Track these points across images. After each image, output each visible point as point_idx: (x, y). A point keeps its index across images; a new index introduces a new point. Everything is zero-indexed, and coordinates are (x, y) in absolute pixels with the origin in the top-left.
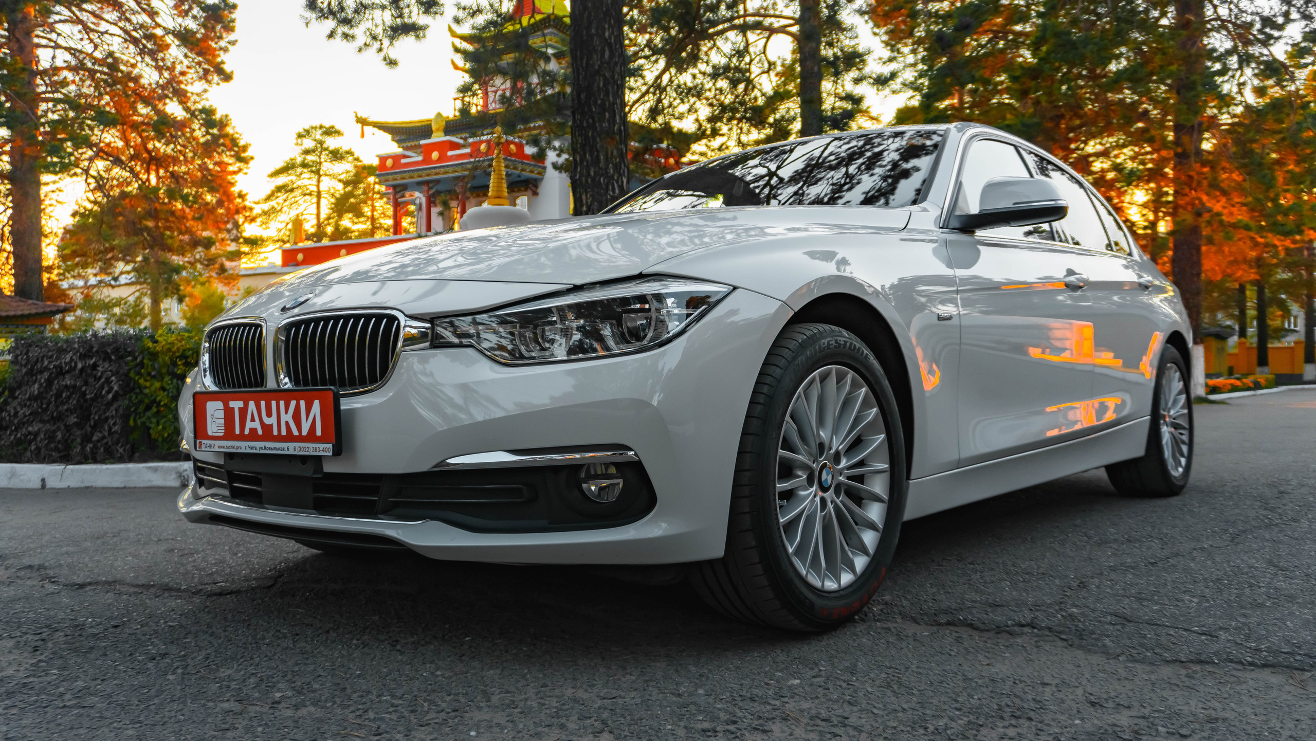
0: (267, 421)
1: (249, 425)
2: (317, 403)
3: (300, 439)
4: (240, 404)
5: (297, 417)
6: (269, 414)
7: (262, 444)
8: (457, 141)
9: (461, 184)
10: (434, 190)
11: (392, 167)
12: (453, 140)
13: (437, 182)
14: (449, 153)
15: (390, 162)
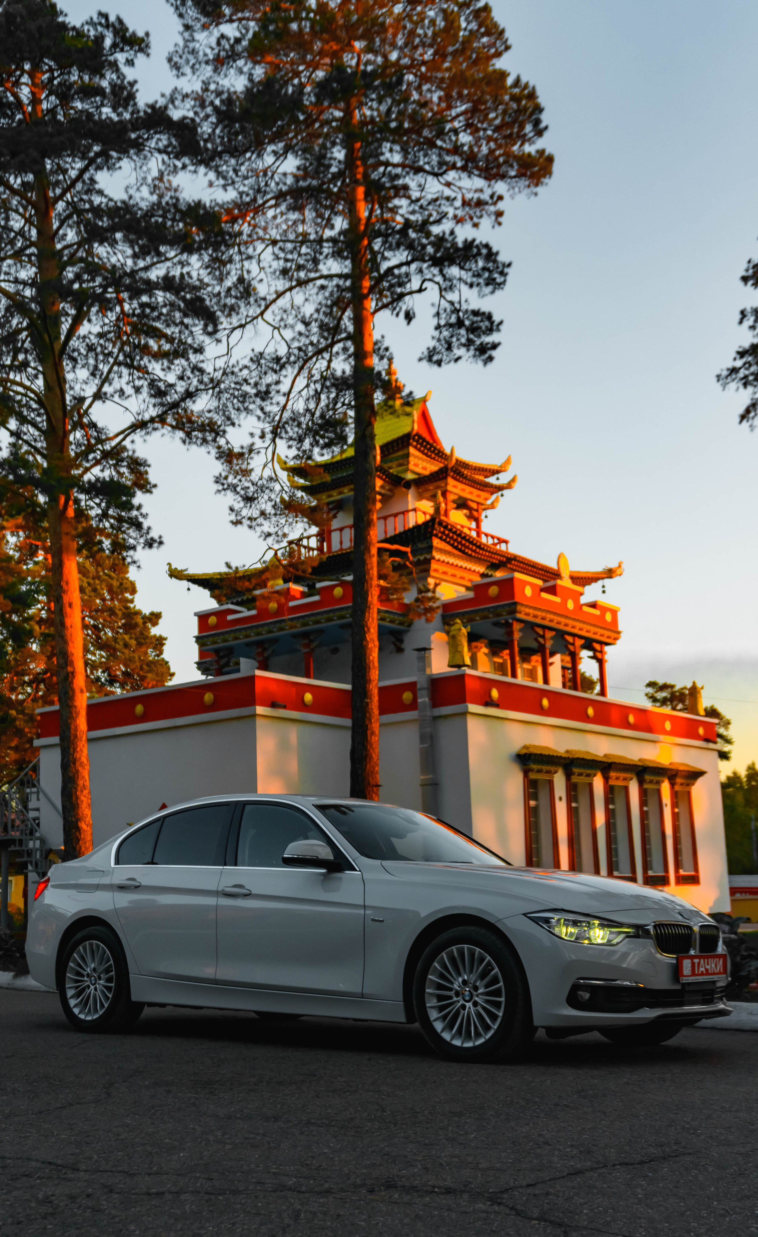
0: (706, 967)
1: (701, 969)
2: (721, 960)
3: (717, 974)
4: (697, 960)
5: (716, 966)
6: (707, 964)
7: (706, 977)
8: (301, 588)
9: (306, 641)
10: (270, 651)
11: (216, 627)
12: (296, 588)
13: (275, 641)
14: (291, 604)
15: (213, 620)
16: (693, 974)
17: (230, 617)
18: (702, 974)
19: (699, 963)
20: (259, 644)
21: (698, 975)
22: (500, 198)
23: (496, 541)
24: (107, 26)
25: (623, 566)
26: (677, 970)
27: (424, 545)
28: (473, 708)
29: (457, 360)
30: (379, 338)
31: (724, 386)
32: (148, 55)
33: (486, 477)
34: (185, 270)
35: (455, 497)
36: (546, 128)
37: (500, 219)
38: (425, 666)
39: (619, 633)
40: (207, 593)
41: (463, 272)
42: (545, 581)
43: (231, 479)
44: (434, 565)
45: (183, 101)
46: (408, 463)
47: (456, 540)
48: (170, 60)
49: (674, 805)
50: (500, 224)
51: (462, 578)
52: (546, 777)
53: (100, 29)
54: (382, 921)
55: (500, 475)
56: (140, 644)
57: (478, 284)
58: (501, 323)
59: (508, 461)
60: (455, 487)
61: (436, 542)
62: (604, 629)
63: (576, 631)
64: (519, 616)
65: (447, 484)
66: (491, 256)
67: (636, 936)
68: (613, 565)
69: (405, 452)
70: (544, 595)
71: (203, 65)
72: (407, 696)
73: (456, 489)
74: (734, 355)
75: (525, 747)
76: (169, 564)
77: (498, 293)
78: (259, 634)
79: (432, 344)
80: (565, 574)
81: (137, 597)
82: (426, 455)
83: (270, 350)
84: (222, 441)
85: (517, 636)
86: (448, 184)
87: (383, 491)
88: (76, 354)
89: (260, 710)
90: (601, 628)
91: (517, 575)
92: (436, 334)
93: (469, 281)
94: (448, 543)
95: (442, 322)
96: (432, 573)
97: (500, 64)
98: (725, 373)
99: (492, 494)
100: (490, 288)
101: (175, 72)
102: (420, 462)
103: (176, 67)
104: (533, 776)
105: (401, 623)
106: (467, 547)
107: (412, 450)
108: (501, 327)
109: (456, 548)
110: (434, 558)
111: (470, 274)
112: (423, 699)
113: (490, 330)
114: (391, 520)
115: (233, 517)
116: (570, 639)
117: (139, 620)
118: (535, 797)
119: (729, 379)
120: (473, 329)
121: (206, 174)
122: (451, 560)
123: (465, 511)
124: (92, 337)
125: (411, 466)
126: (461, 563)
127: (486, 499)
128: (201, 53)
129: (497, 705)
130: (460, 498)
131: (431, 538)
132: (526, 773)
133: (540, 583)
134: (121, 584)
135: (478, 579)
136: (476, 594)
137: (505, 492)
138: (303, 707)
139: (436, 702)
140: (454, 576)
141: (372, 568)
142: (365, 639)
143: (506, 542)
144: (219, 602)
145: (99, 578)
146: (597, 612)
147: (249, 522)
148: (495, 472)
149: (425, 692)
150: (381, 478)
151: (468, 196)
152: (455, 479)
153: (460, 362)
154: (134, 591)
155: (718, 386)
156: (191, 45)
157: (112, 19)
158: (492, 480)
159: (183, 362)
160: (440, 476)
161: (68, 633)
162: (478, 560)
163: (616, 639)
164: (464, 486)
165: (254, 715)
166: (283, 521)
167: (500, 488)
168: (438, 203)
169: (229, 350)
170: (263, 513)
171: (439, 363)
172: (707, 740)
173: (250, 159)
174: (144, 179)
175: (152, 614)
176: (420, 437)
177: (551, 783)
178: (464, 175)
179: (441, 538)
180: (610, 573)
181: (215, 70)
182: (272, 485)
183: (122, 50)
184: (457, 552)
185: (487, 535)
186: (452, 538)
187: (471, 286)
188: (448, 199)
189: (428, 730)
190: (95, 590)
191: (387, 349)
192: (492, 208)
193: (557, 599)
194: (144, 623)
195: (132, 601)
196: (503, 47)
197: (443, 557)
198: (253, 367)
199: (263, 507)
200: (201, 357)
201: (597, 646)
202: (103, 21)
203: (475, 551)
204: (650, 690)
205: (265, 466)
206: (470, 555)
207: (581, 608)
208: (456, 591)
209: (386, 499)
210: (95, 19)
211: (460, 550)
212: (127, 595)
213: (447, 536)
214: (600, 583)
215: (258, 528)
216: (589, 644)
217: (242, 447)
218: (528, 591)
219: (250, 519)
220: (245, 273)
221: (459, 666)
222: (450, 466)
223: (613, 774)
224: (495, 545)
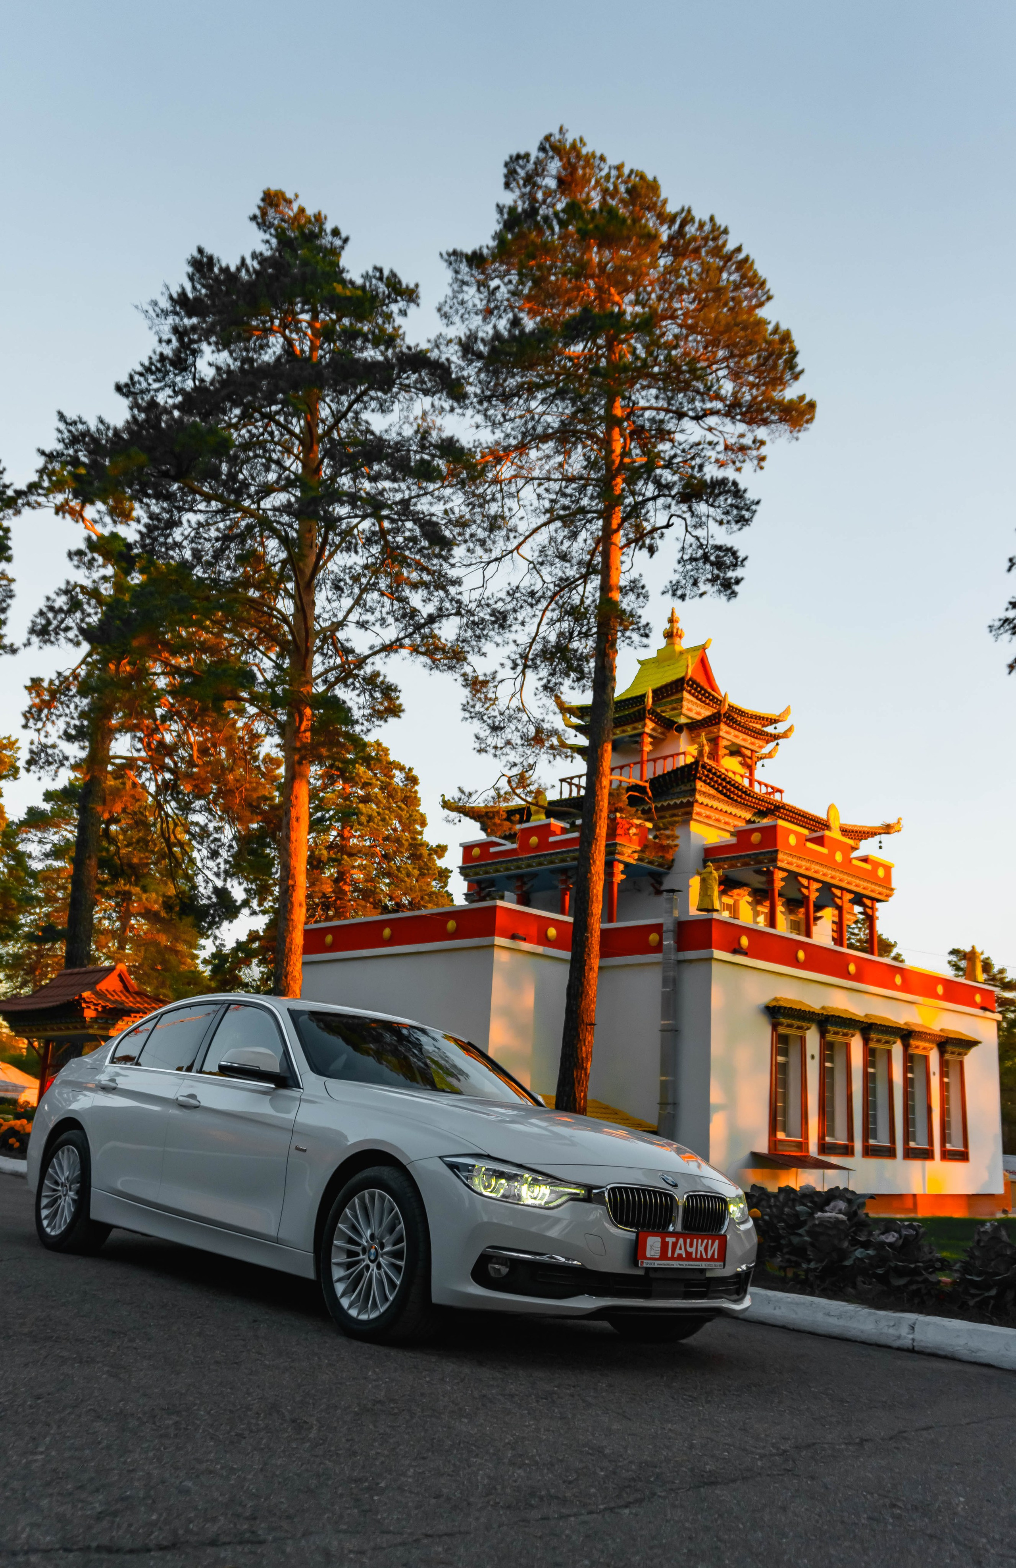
0: (689, 1249)
1: (678, 1252)
2: (717, 1242)
3: (707, 1260)
4: (674, 1240)
5: (706, 1249)
6: (691, 1246)
7: (684, 1263)
8: (562, 824)
9: (564, 877)
10: (529, 885)
11: (479, 858)
12: (557, 824)
13: (534, 875)
14: (551, 839)
15: (476, 851)
16: (663, 1255)
17: (492, 850)
18: (680, 1257)
19: (675, 1245)
20: (520, 877)
21: (672, 1258)
22: (762, 443)
23: (770, 790)
24: (381, 279)
25: (902, 822)
26: (636, 1250)
27: (688, 788)
28: (718, 954)
29: (701, 595)
30: (637, 576)
31: (997, 637)
32: (418, 305)
33: (764, 726)
34: (448, 506)
35: (729, 743)
36: (802, 372)
37: (763, 464)
38: (672, 908)
39: (892, 890)
40: (478, 825)
41: (711, 509)
42: (811, 830)
43: (479, 707)
44: (697, 809)
45: (447, 345)
46: (682, 707)
47: (720, 784)
48: (439, 310)
49: (943, 1074)
50: (761, 468)
51: (726, 823)
52: (798, 1033)
53: (374, 281)
54: (305, 1151)
55: (777, 725)
56: (422, 875)
57: (728, 522)
58: (745, 559)
59: (787, 711)
60: (728, 733)
61: (699, 785)
62: (876, 884)
63: (843, 885)
64: (780, 864)
65: (719, 730)
66: (737, 493)
67: (588, 1199)
68: (891, 821)
69: (679, 696)
70: (809, 845)
71: (472, 315)
72: (653, 937)
73: (728, 734)
74: (1006, 605)
75: (776, 999)
76: (443, 795)
77: (746, 529)
78: (519, 868)
79: (675, 577)
80: (835, 825)
81: (426, 830)
82: (700, 700)
83: (525, 584)
84: (468, 669)
85: (779, 885)
86: (710, 429)
87: (654, 734)
88: (342, 584)
89: (499, 940)
90: (872, 883)
91: (781, 823)
92: (680, 568)
93: (718, 518)
94: (713, 787)
95: (686, 557)
96: (695, 817)
97: (762, 313)
98: (998, 624)
99: (768, 742)
100: (739, 526)
101: (445, 321)
102: (694, 707)
103: (446, 316)
104: (782, 1030)
105: (660, 865)
106: (733, 792)
107: (686, 695)
108: (745, 563)
109: (721, 792)
110: (697, 801)
111: (719, 511)
112: (669, 942)
113: (735, 566)
114: (660, 763)
115: (477, 746)
116: (838, 892)
117: (425, 852)
118: (785, 1053)
119: (1002, 630)
120: (719, 564)
121: (472, 417)
122: (716, 804)
123: (740, 759)
124: (358, 568)
125: (684, 711)
126: (725, 808)
127: (761, 747)
128: (470, 304)
129: (745, 953)
130: (733, 744)
131: (694, 781)
132: (775, 1027)
133: (806, 832)
134: (411, 816)
135: (742, 825)
136: (738, 840)
137: (780, 741)
138: (544, 940)
139: (681, 946)
140: (718, 820)
141: (602, 800)
142: (590, 872)
143: (781, 791)
144: (488, 835)
145: (389, 808)
146: (868, 867)
147: (493, 751)
148: (773, 721)
149: (671, 935)
150: (653, 721)
151: (731, 441)
152: (728, 725)
153: (704, 597)
154: (423, 824)
155: (990, 637)
156: (460, 297)
157: (386, 273)
158: (770, 729)
159: (441, 593)
160: (712, 721)
161: (292, 846)
162: (745, 806)
163: (888, 896)
164: (737, 733)
165: (493, 946)
166: (529, 752)
167: (776, 737)
168: (700, 447)
169: (485, 582)
170: (508, 743)
171: (683, 597)
172: (984, 1009)
173: (517, 403)
174: (407, 417)
175: (438, 846)
176: (694, 682)
177: (803, 1040)
178: (727, 420)
179: (705, 782)
180: (887, 829)
181: (484, 319)
182: (520, 715)
183: (396, 301)
184: (722, 797)
185: (760, 783)
186: (716, 782)
187: (721, 523)
188: (710, 443)
189: (671, 974)
190: (383, 820)
191: (643, 587)
192: (754, 453)
193: (824, 851)
194: (430, 855)
195: (421, 833)
196: (764, 298)
197: (706, 801)
198: (508, 599)
199: (509, 737)
200: (460, 589)
201: (868, 902)
202: (378, 274)
203: (740, 797)
204: (953, 958)
205: (513, 695)
206: (736, 801)
207: (850, 861)
208: (719, 836)
209: (657, 742)
210: (371, 273)
211: (725, 795)
212: (418, 827)
213: (712, 779)
214: (877, 838)
215: (503, 758)
216: (858, 899)
217: (485, 675)
218: (792, 840)
219: (496, 747)
220: (506, 510)
221: (708, 910)
222: (723, 712)
223: (874, 1036)
224: (770, 794)
